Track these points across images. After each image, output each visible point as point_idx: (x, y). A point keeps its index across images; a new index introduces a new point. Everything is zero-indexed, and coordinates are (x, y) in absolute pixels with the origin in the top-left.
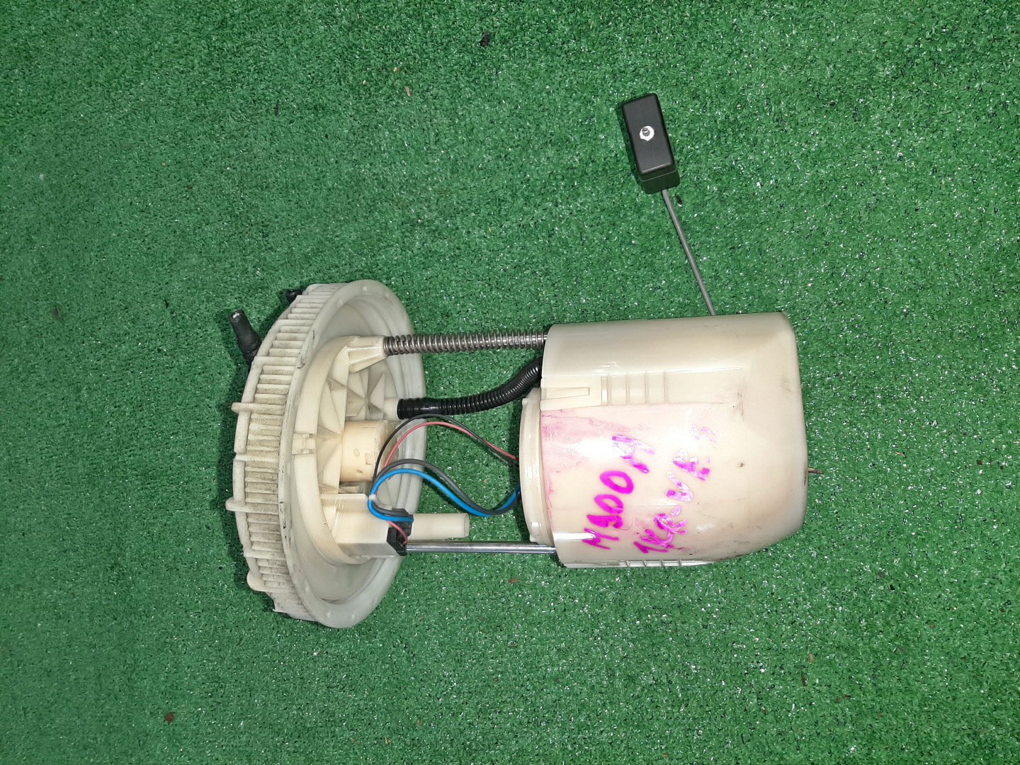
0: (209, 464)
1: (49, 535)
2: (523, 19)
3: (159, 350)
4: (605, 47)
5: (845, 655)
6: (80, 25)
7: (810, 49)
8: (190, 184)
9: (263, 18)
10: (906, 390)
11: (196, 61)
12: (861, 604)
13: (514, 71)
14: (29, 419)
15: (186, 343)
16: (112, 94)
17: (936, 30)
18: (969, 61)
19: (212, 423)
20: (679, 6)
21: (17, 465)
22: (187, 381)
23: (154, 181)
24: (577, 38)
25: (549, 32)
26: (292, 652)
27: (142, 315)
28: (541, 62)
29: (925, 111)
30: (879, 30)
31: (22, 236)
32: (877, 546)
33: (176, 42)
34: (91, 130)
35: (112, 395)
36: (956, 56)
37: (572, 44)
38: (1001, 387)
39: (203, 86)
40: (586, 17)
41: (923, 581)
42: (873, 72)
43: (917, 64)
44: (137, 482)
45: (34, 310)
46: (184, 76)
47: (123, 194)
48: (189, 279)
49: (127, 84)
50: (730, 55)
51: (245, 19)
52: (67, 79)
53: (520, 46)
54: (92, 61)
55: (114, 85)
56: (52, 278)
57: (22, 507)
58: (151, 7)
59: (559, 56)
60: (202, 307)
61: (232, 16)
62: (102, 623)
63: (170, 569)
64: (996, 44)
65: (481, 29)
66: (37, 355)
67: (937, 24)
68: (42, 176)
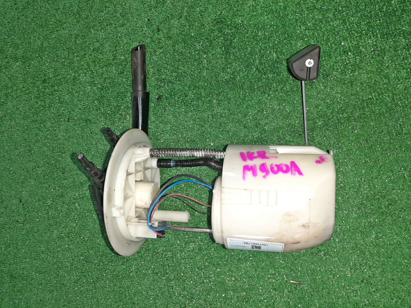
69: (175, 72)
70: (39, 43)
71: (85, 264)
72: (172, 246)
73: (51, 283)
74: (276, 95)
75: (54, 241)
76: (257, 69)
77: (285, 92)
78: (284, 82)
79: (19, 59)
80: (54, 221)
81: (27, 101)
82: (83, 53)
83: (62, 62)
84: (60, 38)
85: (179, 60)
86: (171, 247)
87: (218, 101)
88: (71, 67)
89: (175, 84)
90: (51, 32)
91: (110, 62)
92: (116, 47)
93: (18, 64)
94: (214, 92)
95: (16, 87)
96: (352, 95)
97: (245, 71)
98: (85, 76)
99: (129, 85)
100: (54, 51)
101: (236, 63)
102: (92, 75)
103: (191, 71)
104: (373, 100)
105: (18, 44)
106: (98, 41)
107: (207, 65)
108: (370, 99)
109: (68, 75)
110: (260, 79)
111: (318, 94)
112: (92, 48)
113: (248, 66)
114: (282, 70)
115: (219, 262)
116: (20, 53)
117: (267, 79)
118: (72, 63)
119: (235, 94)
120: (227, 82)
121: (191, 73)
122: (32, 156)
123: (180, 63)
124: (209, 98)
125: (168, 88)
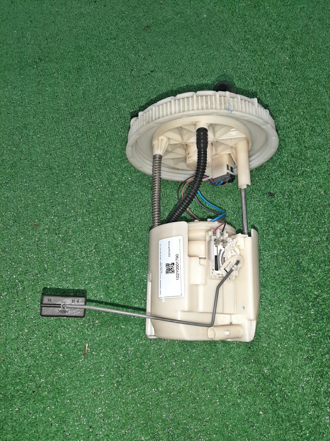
0: (84, 94)
1: (53, 32)
2: (282, 209)
3: (132, 70)
4: (271, 245)
5: (4, 373)
6: (270, 26)
7: (274, 336)
8: (204, 76)
9: (277, 100)
10: (123, 392)
11: (256, 74)
12: (26, 379)
13: (259, 208)
14: (102, 20)
15: (136, 81)
16: (241, 41)
17: (285, 392)
18: (272, 408)
19: (102, 94)
20: (291, 276)
21: (83, 17)
22: (119, 82)
23: (204, 62)
24: (274, 233)
25: (276, 221)
26: (4, 135)
27: (147, 62)
28: (263, 219)
29: (249, 390)
30: (284, 366)
31: (179, 10)
32: (52, 384)
33: (264, 65)
34: (225, 34)
35: (113, 52)
36: (275, 402)
37: (272, 231)
38: (125, 434)
39: (246, 78)
40: (284, 236)
41: (37, 406)
42: (265, 365)
43: (270, 385)
44: (76, 66)
45: (148, 18)
46: (250, 70)
47: (198, 50)
48: (163, 80)
49: (246, 47)
50: (270, 301)
51: (276, 92)
52: (247, 22)
53: (270, 209)
54: (255, 32)
55: (245, 42)
56: (162, 24)
57: (65, 20)
58: (280, 54)
59: (266, 226)
60: (151, 86)
61: (277, 87)
62: (16, 57)
63: (39, 82)
64: (280, 419)
65: (276, 192)
66: (129, 21)
67: (289, 392)
68: (205, 16)
69: (302, 209)
70: (312, 76)
71: (95, 135)
72: (118, 217)
73: (74, 104)
74: (291, 319)
75: (115, 105)
76: (318, 296)
77: (295, 329)
78: (307, 327)
79: (293, 59)
80: (135, 103)
81: (252, 69)
82: (308, 117)
83: (295, 98)
84: (319, 94)
85: (315, 212)
86: (116, 216)
87: (276, 255)
88: (291, 107)
89: (288, 209)
90: (324, 85)
91: (302, 143)
92: (319, 148)
93: (287, 58)
94: (285, 250)
95: (264, 58)
96: (303, 406)
97: (313, 283)
98: (285, 121)
99: (281, 163)
100: (306, 90)
101: (321, 272)
102: (287, 128)
103: (305, 225)
104: (300, 431)
105: (307, 57)
106: (322, 131)
107: (315, 241)
108: (301, 428)
109: (283, 105)
110: (306, 299)
111: (299, 366)
112: (314, 125)
113: (319, 285)
114: (320, 324)
115: (104, 266)
116: (299, 59)
117: (308, 309)
118: (296, 107)
119: (286, 274)
120: (299, 264)
121: (302, 225)
122: (197, 78)
123: (313, 213)
124: (278, 245)
125: (283, 202)
